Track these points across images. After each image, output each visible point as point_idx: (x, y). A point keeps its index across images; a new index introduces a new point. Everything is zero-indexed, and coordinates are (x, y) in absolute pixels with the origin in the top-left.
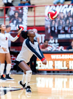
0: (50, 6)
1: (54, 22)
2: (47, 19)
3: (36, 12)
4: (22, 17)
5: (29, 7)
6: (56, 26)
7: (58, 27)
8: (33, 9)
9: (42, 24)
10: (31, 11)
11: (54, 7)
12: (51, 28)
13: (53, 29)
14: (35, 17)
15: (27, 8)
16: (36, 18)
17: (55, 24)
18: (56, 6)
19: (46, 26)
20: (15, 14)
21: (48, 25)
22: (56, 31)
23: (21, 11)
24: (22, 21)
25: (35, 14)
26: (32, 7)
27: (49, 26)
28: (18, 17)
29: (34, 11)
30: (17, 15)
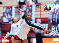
0: (52, 4)
1: (54, 15)
2: (49, 13)
6: (56, 18)
7: (57, 19)
8: (39, 6)
9: (46, 16)
10: (38, 7)
12: (52, 19)
13: (54, 20)
14: (41, 11)
16: (42, 13)
17: (55, 17)
18: (56, 4)
19: (49, 18)
22: (56, 21)
24: (32, 14)
25: (41, 10)
27: (51, 18)
29: (40, 8)
30: (28, 11)
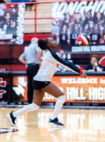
0: (60, 3)
1: (65, 26)
2: (55, 23)
3: (37, 11)
4: (17, 19)
5: (27, 5)
7: (71, 36)
8: (33, 8)
9: (47, 30)
10: (31, 10)
11: (66, 4)
12: (61, 36)
13: (64, 38)
14: (36, 19)
15: (25, 6)
17: (67, 31)
18: (68, 3)
20: (5, 14)
21: (56, 32)
22: (69, 41)
23: (14, 10)
24: (17, 25)
25: (36, 16)
26: (31, 5)
28: (10, 19)
29: (35, 10)
